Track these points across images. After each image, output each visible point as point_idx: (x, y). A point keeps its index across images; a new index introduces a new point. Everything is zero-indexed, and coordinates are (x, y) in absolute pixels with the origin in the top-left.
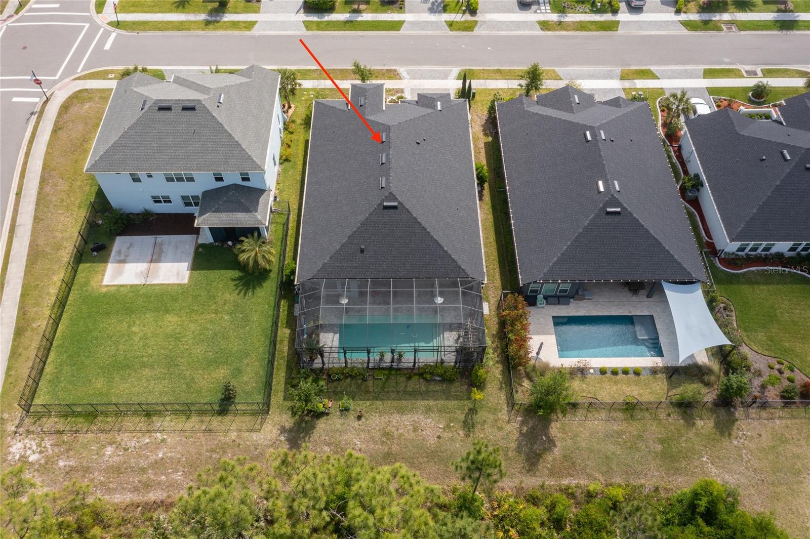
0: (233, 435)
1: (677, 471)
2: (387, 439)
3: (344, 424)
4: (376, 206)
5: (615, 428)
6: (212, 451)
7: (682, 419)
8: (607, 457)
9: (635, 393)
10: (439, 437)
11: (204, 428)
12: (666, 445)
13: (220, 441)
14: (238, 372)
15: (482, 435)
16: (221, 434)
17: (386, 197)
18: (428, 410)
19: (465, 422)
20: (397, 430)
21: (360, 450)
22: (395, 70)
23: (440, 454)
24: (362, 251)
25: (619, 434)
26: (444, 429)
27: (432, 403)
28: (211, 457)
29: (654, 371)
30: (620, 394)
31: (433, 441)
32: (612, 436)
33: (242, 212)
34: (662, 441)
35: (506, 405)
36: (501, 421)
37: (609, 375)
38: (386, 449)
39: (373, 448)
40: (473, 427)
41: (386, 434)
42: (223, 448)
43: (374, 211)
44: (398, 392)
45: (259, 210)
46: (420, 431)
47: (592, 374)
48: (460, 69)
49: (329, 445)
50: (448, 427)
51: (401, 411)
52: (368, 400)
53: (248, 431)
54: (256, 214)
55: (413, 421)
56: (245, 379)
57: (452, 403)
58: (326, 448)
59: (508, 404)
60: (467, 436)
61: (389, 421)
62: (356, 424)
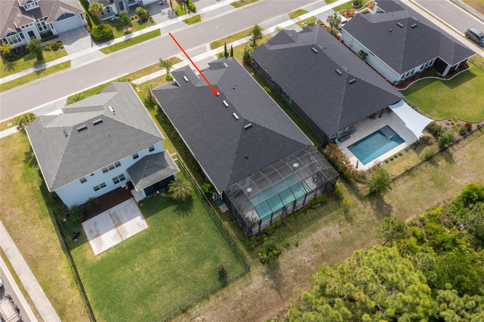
0: (240, 293)
1: (446, 189)
2: (318, 248)
3: (292, 253)
4: (241, 131)
5: (410, 184)
6: (234, 308)
7: (432, 165)
8: (416, 200)
9: (406, 164)
10: (340, 233)
11: (221, 299)
12: (434, 180)
13: (235, 300)
14: (216, 259)
15: (358, 221)
16: (233, 297)
17: (243, 123)
18: (326, 223)
19: (347, 219)
20: (319, 241)
21: (309, 261)
22: (175, 58)
23: (346, 241)
24: (247, 158)
25: (413, 186)
26: (339, 227)
27: (325, 218)
28: (236, 312)
29: (406, 150)
30: (401, 168)
31: (339, 237)
32: (412, 189)
33: (160, 170)
34: (432, 180)
35: (358, 200)
36: (362, 209)
37: (390, 162)
38: (321, 254)
39: (314, 257)
40: (352, 219)
41: (316, 246)
42: (240, 303)
43: (241, 133)
44: (306, 222)
45: (169, 164)
46: (329, 235)
47: (383, 165)
48: (209, 43)
49: (292, 268)
50: (340, 225)
51: (314, 230)
52: (295, 234)
53: (246, 286)
54: (169, 167)
55: (323, 232)
56: (223, 260)
57: (335, 213)
58: (291, 271)
59: (359, 199)
60: (352, 225)
61: (312, 239)
62: (298, 250)
